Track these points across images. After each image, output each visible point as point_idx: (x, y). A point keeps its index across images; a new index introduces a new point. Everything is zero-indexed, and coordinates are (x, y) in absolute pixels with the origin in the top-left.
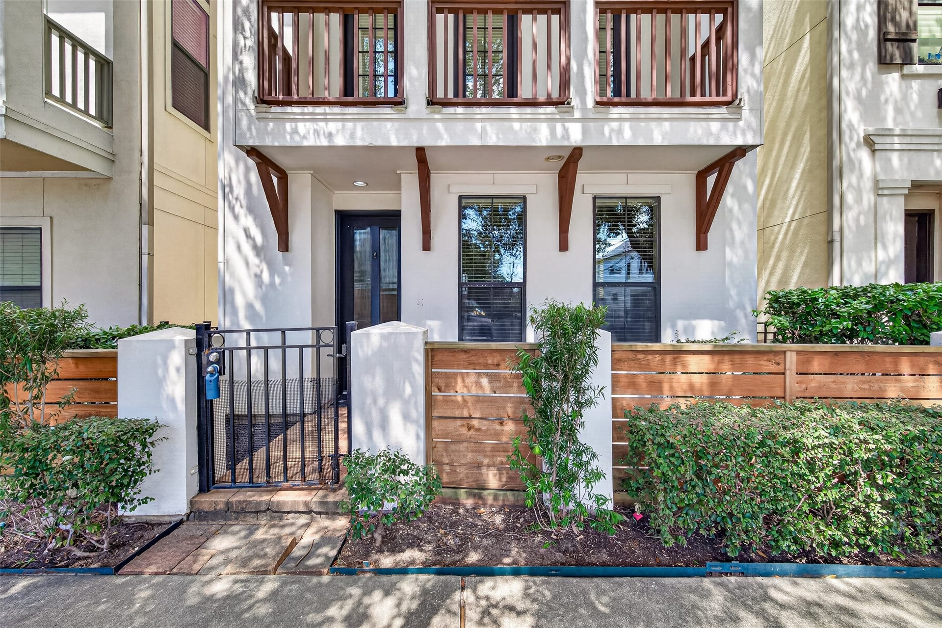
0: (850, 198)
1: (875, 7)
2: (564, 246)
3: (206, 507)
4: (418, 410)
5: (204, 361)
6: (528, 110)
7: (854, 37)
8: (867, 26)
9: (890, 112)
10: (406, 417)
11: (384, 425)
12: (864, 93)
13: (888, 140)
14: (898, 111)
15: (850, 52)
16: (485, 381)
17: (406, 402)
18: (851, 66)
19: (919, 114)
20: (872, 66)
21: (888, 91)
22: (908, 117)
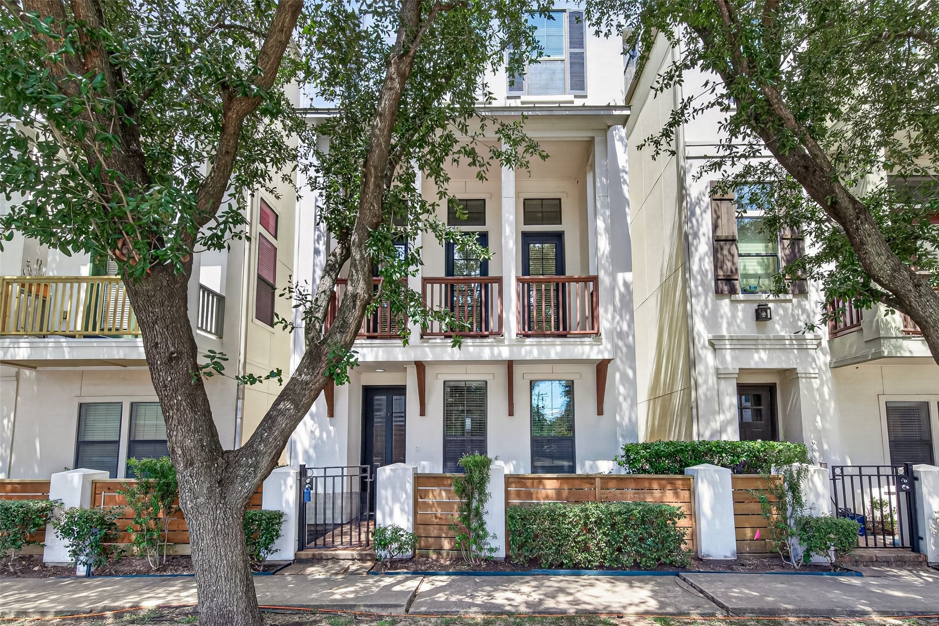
0: (700, 380)
1: (712, 259)
2: (511, 414)
3: (303, 557)
4: (409, 506)
5: (303, 483)
6: (478, 340)
7: (699, 277)
8: (707, 271)
9: (724, 325)
10: (402, 510)
11: (391, 514)
12: (706, 312)
13: (722, 342)
14: (729, 324)
15: (696, 287)
16: (444, 493)
17: (402, 504)
18: (698, 295)
19: (743, 326)
20: (711, 295)
21: (722, 312)
22: (736, 328)
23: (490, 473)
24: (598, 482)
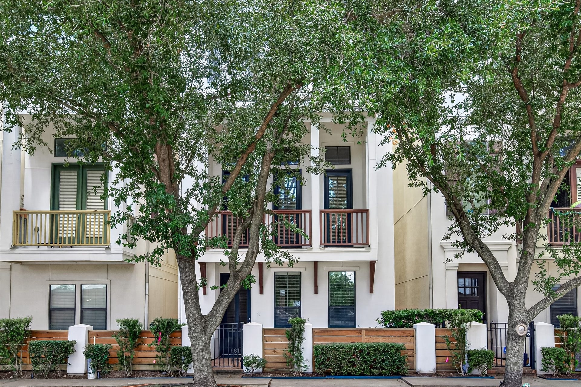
2: (316, 292)
6: (296, 249)
13: (449, 247)
23: (305, 327)
24: (364, 332)
